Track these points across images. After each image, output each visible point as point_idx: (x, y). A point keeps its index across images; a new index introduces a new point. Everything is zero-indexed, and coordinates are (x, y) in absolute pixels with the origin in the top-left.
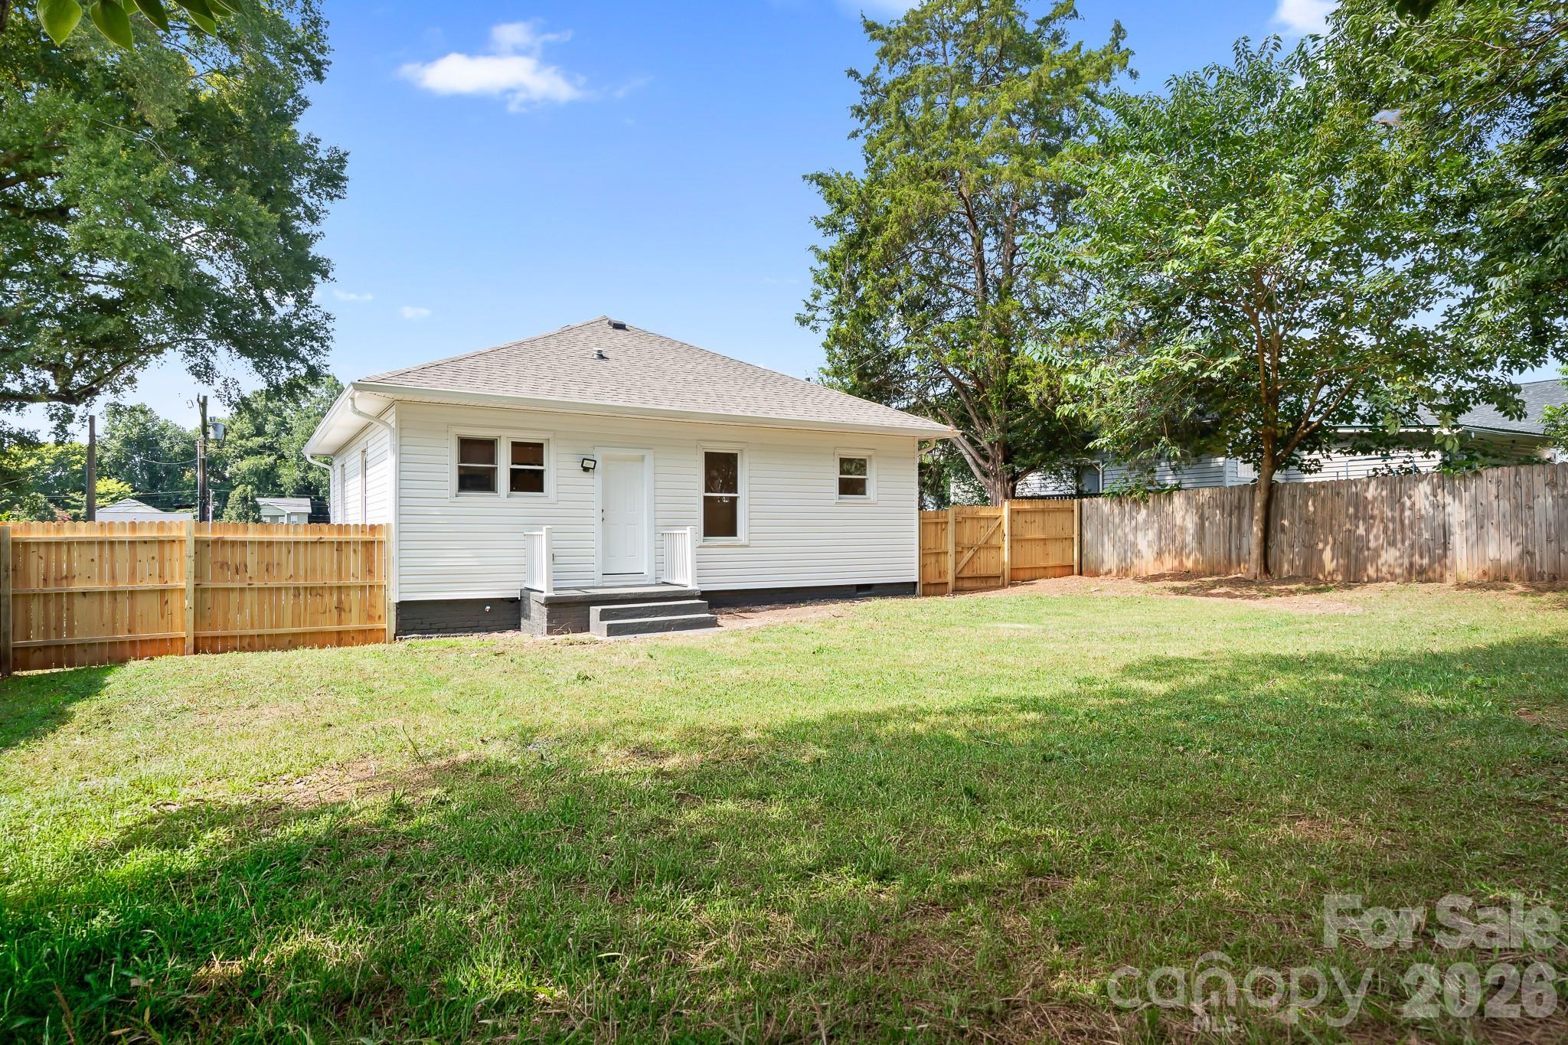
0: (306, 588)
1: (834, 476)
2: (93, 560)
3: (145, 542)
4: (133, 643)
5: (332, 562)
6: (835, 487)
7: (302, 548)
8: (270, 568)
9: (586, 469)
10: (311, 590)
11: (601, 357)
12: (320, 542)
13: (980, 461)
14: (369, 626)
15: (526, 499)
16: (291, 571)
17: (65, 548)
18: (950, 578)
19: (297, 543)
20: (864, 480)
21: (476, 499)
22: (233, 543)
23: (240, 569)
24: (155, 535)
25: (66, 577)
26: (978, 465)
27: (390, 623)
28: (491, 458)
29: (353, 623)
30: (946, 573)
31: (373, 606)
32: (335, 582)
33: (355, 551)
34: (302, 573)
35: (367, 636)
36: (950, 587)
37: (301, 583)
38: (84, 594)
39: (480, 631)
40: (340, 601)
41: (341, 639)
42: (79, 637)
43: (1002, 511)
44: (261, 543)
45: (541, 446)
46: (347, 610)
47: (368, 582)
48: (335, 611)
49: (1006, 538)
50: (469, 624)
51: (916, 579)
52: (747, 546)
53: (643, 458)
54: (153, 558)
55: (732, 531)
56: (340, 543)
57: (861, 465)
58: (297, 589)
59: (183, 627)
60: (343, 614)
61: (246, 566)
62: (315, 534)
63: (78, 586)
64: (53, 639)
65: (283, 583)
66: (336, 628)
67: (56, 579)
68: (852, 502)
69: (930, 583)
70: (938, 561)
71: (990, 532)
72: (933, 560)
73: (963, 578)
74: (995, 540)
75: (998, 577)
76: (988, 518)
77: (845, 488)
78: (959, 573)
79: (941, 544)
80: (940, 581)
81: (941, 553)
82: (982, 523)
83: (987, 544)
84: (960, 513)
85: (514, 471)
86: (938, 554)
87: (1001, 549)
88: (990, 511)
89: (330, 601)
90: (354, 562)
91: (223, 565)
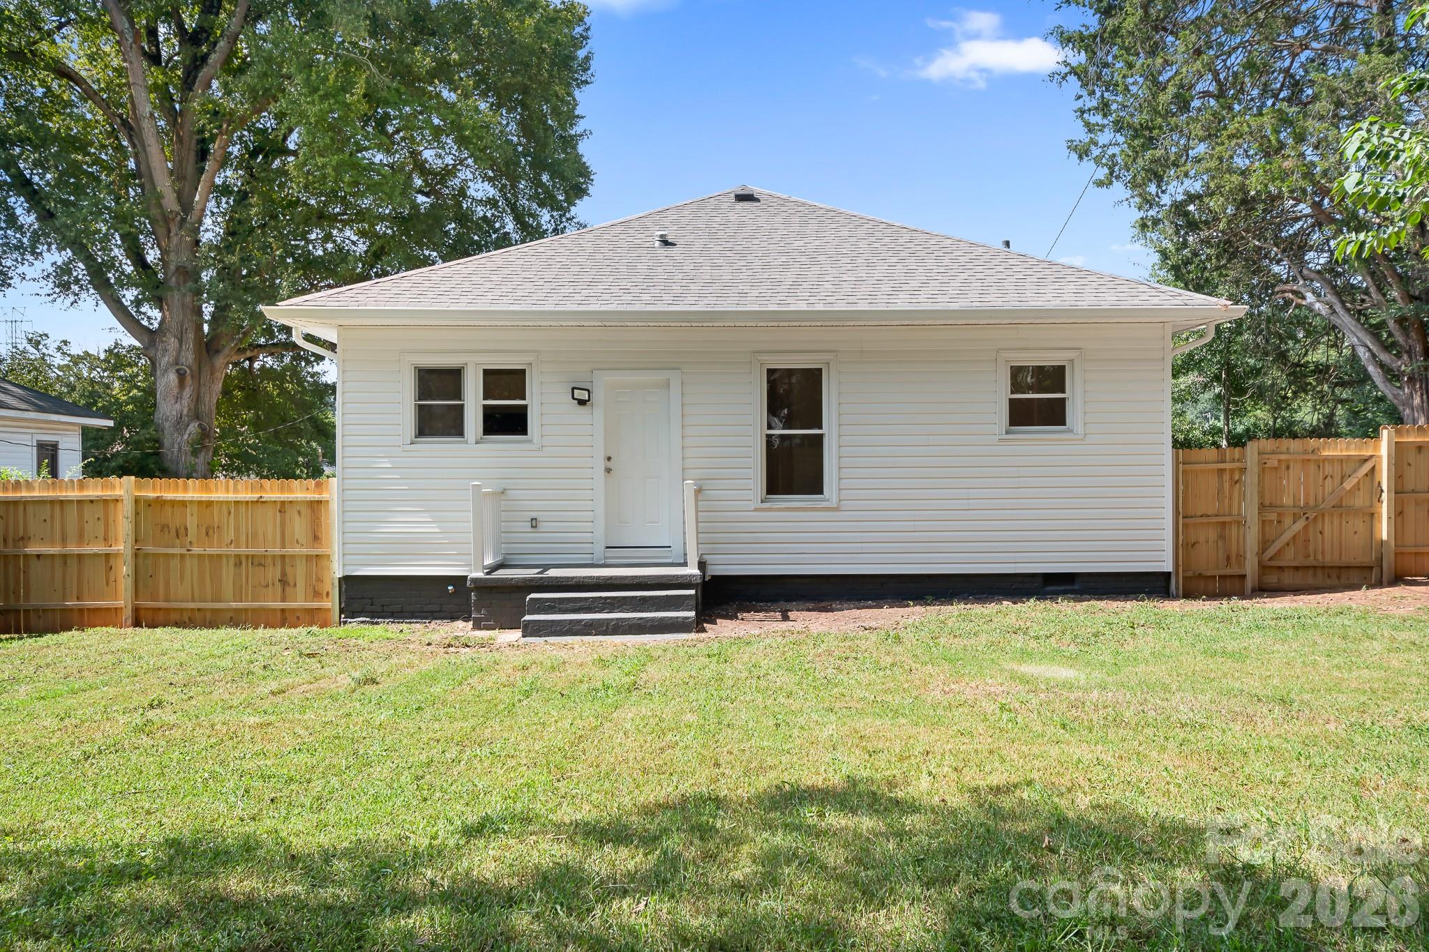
0: (247, 556)
1: (1000, 395)
2: (45, 521)
3: (92, 501)
4: (81, 611)
5: (275, 526)
6: (1002, 413)
7: (243, 509)
8: (211, 532)
9: (582, 402)
10: (252, 558)
11: (666, 243)
12: (259, 502)
13: (1384, 357)
14: (315, 605)
15: (504, 445)
16: (232, 535)
17: (21, 508)
18: (1250, 568)
19: (237, 503)
20: (1063, 400)
21: (439, 449)
22: (173, 503)
23: (182, 532)
24: (100, 493)
25: (23, 538)
26: (1382, 365)
27: (332, 603)
28: (458, 394)
29: (298, 602)
30: (1241, 557)
31: (320, 580)
32: (277, 551)
33: (299, 513)
34: (243, 538)
35: (313, 617)
36: (1249, 583)
37: (243, 550)
38: (38, 556)
39: (442, 618)
40: (284, 574)
41: (285, 619)
42: (35, 602)
43: (1377, 448)
44: (200, 502)
45: (522, 373)
46: (292, 583)
47: (314, 552)
48: (278, 584)
49: (1385, 496)
50: (430, 608)
51: (1168, 567)
52: (837, 509)
53: (667, 385)
54: (99, 519)
55: (814, 485)
56: (283, 503)
57: (1054, 377)
58: (238, 556)
59: (123, 599)
60: (287, 589)
61: (186, 529)
62: (257, 492)
63: (32, 549)
64: (12, 602)
65: (223, 550)
66: (280, 605)
67: (14, 540)
68: (1037, 439)
69: (1200, 576)
70: (1222, 537)
71: (1348, 485)
72: (1212, 534)
73: (1280, 568)
74: (1359, 501)
75: (1371, 568)
76: (1341, 460)
77: (1022, 415)
78: (1271, 559)
79: (1230, 507)
80: (1228, 572)
81: (1230, 523)
82: (1328, 469)
83: (1340, 508)
84: (1273, 453)
85: (485, 407)
86: (1224, 524)
87: (1372, 516)
88: (1348, 449)
89: (274, 573)
90: (299, 526)
91: (164, 527)
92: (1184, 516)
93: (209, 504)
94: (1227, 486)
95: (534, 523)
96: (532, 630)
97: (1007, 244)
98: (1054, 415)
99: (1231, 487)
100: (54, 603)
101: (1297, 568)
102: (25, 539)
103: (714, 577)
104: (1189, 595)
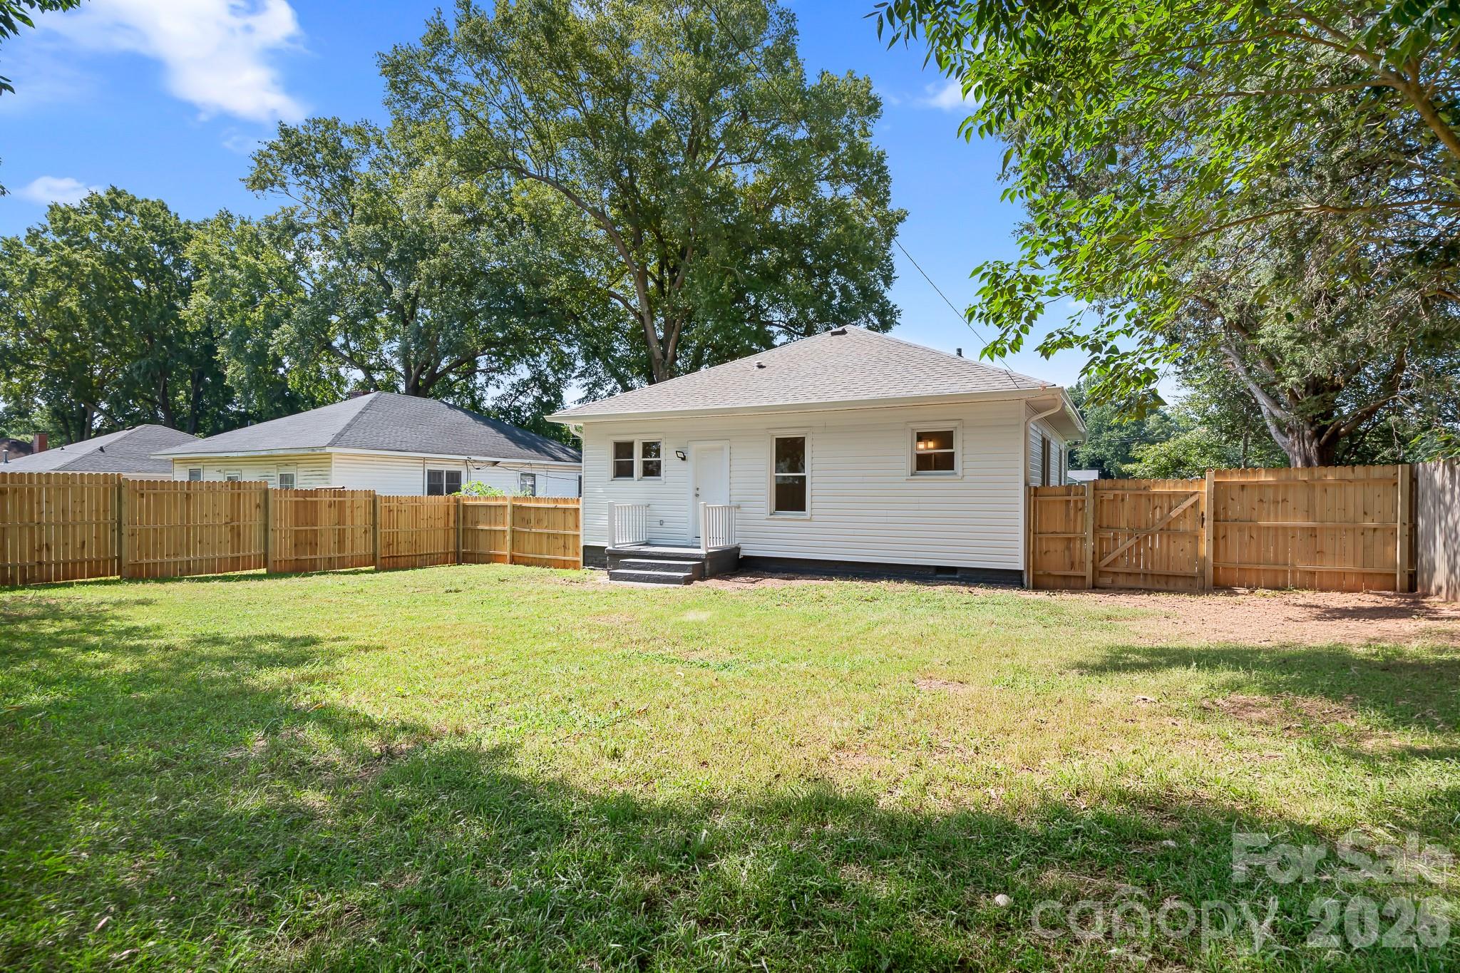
0: (552, 534)
1: (907, 451)
2: (485, 514)
5: (562, 520)
6: (911, 464)
7: (550, 511)
8: (539, 522)
9: (681, 459)
10: (554, 535)
12: (556, 508)
14: (575, 559)
15: (651, 482)
16: (546, 524)
17: (477, 508)
18: (1088, 571)
19: (548, 508)
20: (953, 453)
21: (624, 483)
23: (529, 521)
24: (501, 502)
27: (580, 559)
28: (631, 455)
29: (568, 556)
30: (1082, 563)
31: (576, 547)
32: (563, 532)
33: (571, 513)
34: (550, 526)
35: (575, 566)
36: (1089, 581)
37: (550, 531)
38: (482, 530)
40: (565, 543)
41: (565, 564)
42: (481, 551)
43: (1199, 486)
44: (535, 508)
45: (658, 442)
46: (568, 547)
47: (575, 533)
48: (563, 549)
49: (1206, 523)
51: (1020, 566)
52: (810, 520)
53: (722, 449)
54: (501, 514)
55: (799, 506)
56: (565, 508)
57: (945, 439)
58: (549, 534)
59: (506, 552)
60: (566, 551)
61: (531, 520)
62: (555, 503)
63: (480, 527)
64: (474, 550)
65: (543, 531)
66: (563, 559)
67: (474, 523)
68: (934, 481)
69: (1049, 575)
70: (1068, 548)
71: (1174, 514)
72: (1060, 546)
73: (1115, 573)
74: (1185, 526)
75: (1193, 578)
76: (1170, 496)
77: (924, 463)
78: (1107, 566)
79: (1075, 527)
80: (1072, 573)
81: (1075, 539)
82: (1157, 502)
83: (1169, 530)
84: (1110, 489)
85: (645, 463)
86: (1069, 539)
87: (1196, 538)
88: (1175, 486)
89: (561, 542)
90: (571, 520)
91: (523, 519)
92: (1034, 532)
93: (538, 508)
94: (1072, 512)
95: (661, 523)
96: (614, 577)
97: (959, 351)
98: (944, 462)
99: (1076, 513)
100: (486, 551)
101: (1129, 574)
102: (477, 523)
103: (745, 557)
104: (1037, 587)
